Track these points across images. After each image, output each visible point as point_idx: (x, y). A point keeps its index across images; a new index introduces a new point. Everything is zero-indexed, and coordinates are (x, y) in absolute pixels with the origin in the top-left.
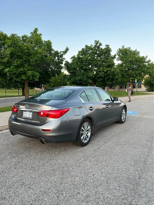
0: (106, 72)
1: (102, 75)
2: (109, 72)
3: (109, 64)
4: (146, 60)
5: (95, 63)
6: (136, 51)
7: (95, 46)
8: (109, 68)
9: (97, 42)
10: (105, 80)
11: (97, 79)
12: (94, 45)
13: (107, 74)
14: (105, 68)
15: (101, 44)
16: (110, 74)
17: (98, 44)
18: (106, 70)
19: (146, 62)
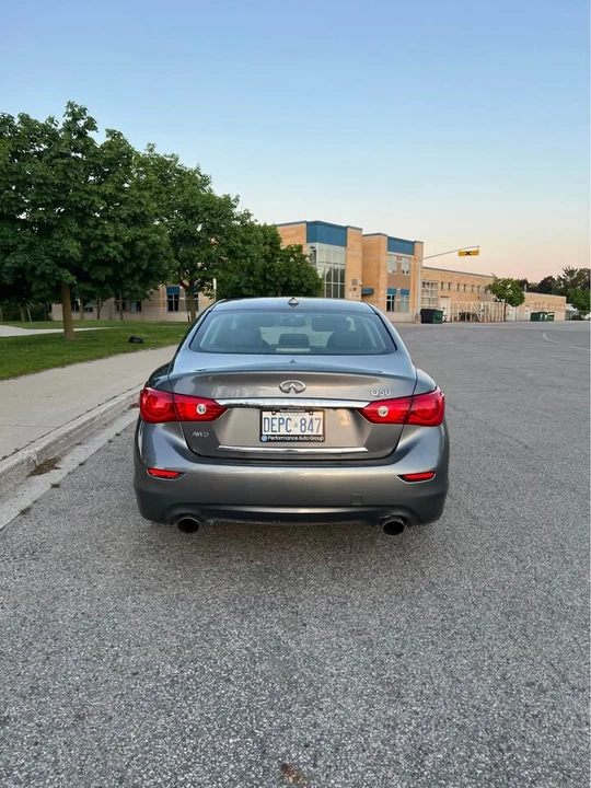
0: (130, 245)
1: (115, 252)
2: (141, 244)
3: (138, 211)
4: (235, 211)
5: (84, 203)
6: (197, 171)
7: (68, 128)
8: (137, 228)
9: (76, 113)
10: (122, 276)
11: (90, 269)
12: (61, 120)
13: (132, 253)
14: (121, 227)
15: (91, 125)
16: (142, 252)
17: (81, 123)
18: (129, 234)
19: (237, 219)
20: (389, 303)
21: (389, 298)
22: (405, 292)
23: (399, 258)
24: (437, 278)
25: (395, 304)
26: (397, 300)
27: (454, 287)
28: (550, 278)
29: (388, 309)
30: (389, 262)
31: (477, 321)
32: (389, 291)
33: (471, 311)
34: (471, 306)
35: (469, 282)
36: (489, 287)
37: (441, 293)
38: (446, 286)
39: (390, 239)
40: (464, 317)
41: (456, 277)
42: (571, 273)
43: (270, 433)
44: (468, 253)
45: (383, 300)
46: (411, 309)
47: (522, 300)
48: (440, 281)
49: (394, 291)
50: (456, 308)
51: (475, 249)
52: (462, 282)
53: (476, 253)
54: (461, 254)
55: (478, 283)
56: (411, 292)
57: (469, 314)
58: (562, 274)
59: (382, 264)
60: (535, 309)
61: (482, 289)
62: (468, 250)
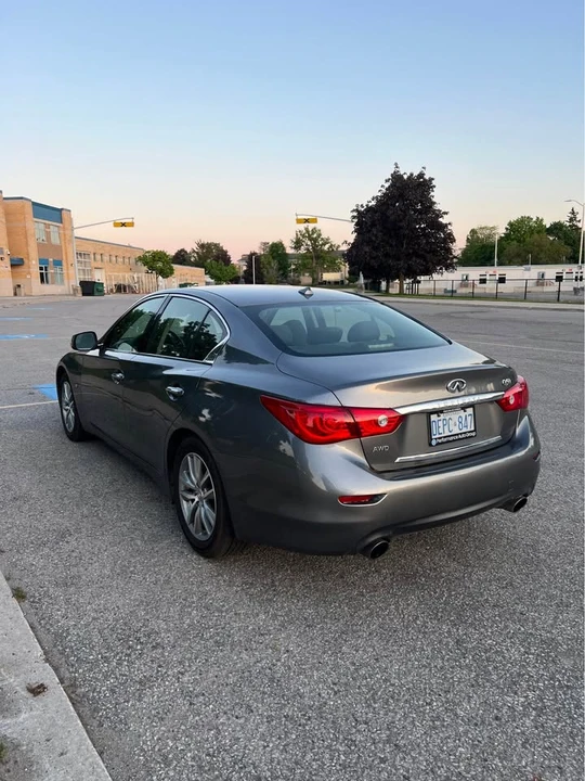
20: (42, 274)
21: (41, 269)
22: (58, 263)
23: (47, 226)
24: (90, 249)
25: (49, 276)
26: (50, 271)
27: (106, 258)
28: (183, 250)
29: (42, 281)
30: (36, 228)
31: (134, 292)
32: (41, 261)
33: (126, 283)
34: (126, 278)
35: (120, 253)
36: (140, 259)
37: (95, 264)
38: (98, 257)
39: (34, 204)
40: (120, 289)
41: (108, 248)
42: (202, 246)
43: (438, 436)
44: (123, 225)
45: (36, 272)
46: (66, 281)
47: (172, 272)
48: (91, 251)
49: (46, 262)
50: (111, 280)
51: (130, 221)
52: (114, 253)
53: (132, 225)
54: (116, 225)
55: (128, 255)
56: (64, 263)
57: (125, 287)
58: (195, 247)
59: (29, 233)
60: (181, 280)
61: (133, 261)
62: (123, 221)
